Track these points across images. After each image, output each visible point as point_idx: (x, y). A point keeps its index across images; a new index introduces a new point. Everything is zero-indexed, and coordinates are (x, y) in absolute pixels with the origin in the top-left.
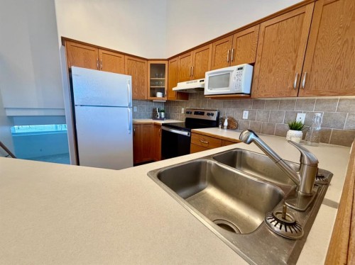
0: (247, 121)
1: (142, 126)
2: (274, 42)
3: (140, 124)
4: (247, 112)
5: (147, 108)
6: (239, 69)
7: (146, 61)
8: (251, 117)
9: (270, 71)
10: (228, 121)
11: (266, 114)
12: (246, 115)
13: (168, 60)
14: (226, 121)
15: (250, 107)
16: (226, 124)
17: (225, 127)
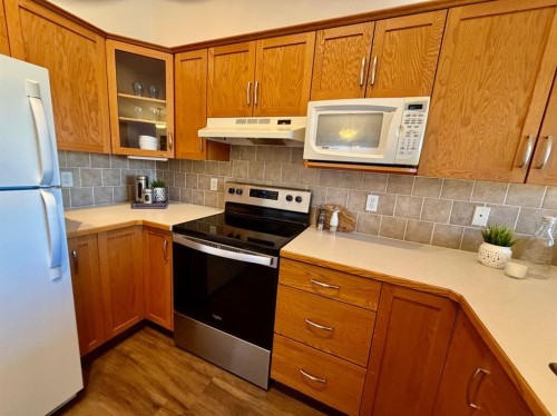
0: (375, 215)
1: (103, 240)
2: (477, 58)
3: (95, 234)
4: (377, 197)
5: (110, 177)
6: (411, 107)
7: (98, 38)
8: (384, 209)
9: (466, 122)
10: (339, 215)
11: (414, 204)
12: (373, 203)
13: (174, 51)
14: (335, 216)
15: (383, 187)
16: (334, 221)
17: (333, 229)
